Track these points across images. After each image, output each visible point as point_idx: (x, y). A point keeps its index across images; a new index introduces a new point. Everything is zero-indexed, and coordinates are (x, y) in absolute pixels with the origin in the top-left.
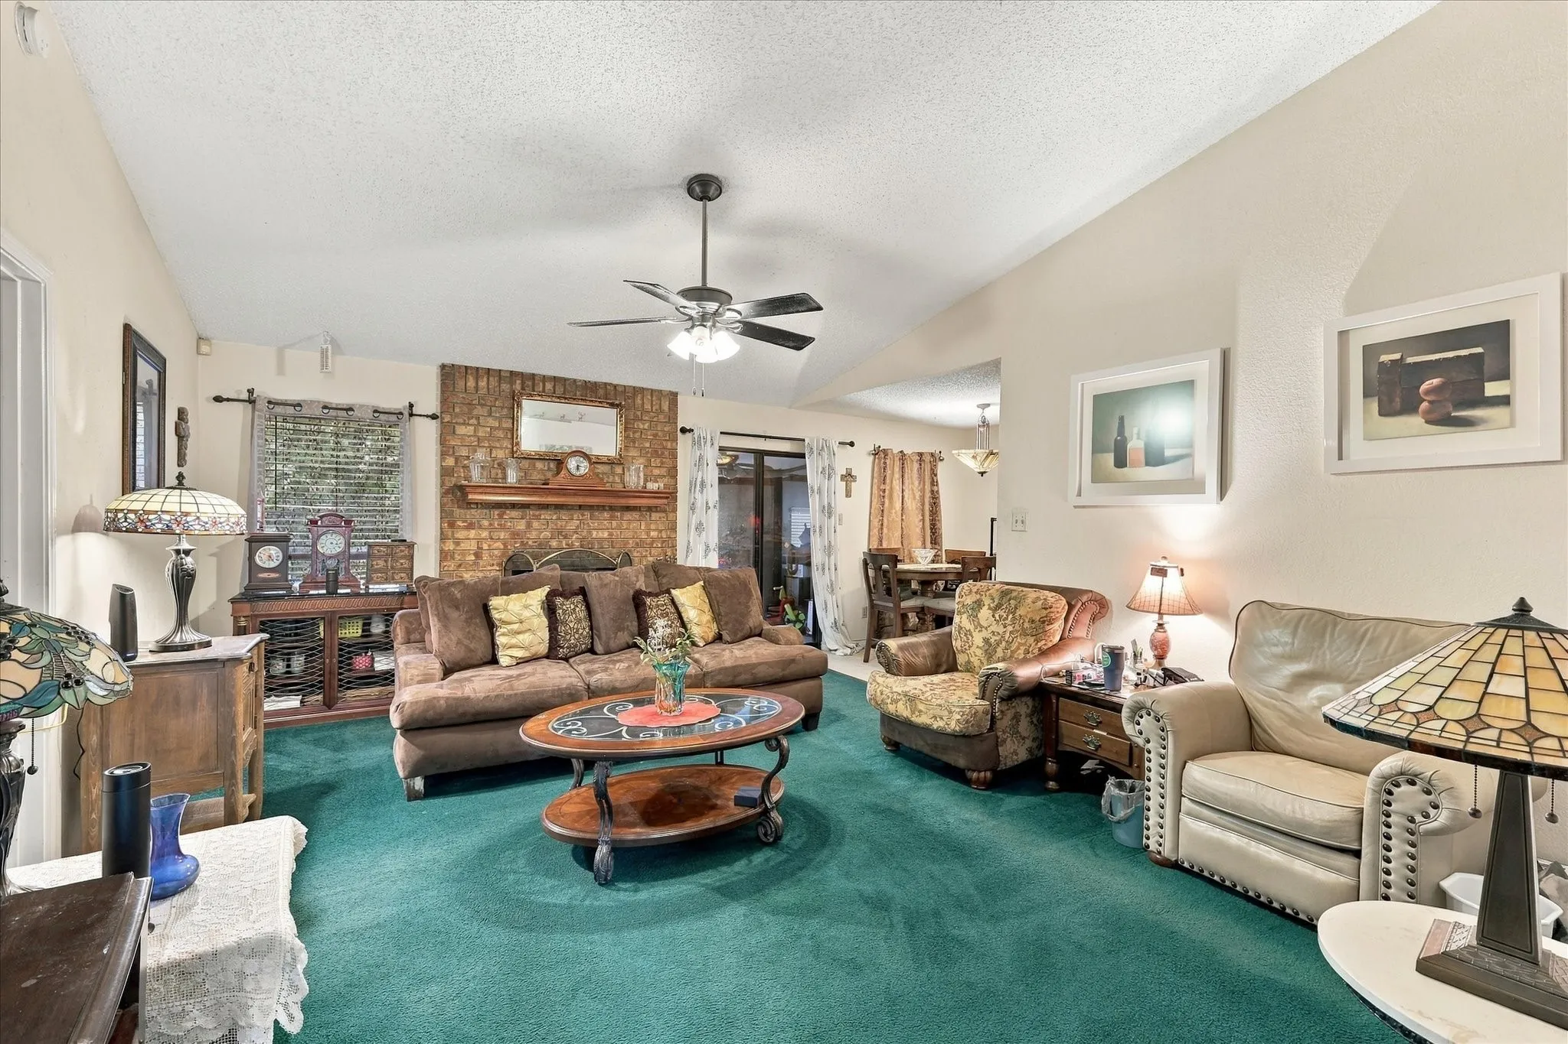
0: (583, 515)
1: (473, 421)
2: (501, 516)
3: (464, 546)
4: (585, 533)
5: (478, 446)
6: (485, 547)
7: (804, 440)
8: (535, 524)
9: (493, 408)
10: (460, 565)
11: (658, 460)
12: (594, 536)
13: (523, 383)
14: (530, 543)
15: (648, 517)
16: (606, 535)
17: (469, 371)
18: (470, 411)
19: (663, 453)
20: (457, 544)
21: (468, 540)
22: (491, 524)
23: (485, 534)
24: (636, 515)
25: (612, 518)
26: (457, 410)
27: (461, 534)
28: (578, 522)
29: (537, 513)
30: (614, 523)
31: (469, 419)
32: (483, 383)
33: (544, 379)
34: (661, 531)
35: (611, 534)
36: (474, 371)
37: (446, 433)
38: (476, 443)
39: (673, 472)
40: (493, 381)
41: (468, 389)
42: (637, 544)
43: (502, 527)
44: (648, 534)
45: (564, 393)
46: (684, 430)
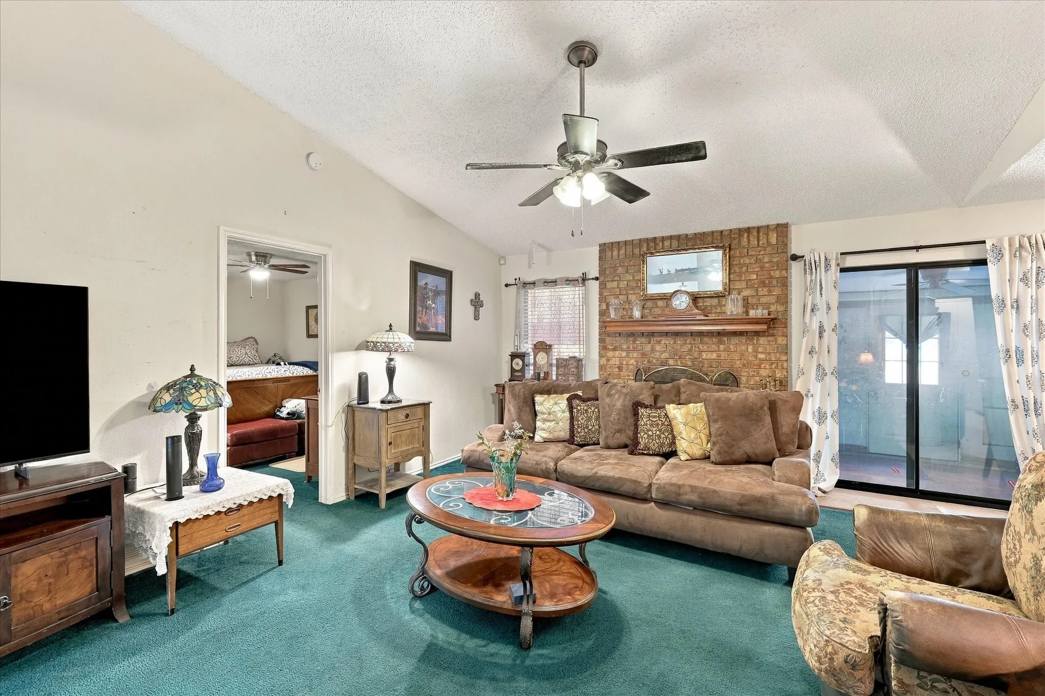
0: (694, 340)
1: (617, 278)
2: (634, 342)
3: (612, 362)
4: (696, 355)
5: (620, 294)
6: (624, 362)
7: (984, 242)
8: (658, 348)
9: (629, 267)
10: (609, 375)
11: (766, 289)
12: (704, 357)
13: (648, 245)
14: (654, 361)
15: (755, 341)
16: (714, 356)
17: (614, 246)
18: (615, 271)
19: (770, 283)
20: (608, 360)
21: (615, 357)
22: (628, 348)
23: (624, 354)
24: (744, 339)
25: (721, 342)
26: (607, 272)
27: (610, 354)
28: (690, 346)
29: (659, 339)
30: (722, 347)
31: (614, 276)
32: (622, 252)
33: (663, 239)
34: (769, 354)
35: (719, 356)
36: (617, 245)
37: (603, 287)
38: (618, 293)
39: (784, 300)
40: (629, 248)
41: (613, 257)
42: (744, 365)
43: (635, 349)
44: (756, 357)
45: (678, 247)
46: (795, 258)
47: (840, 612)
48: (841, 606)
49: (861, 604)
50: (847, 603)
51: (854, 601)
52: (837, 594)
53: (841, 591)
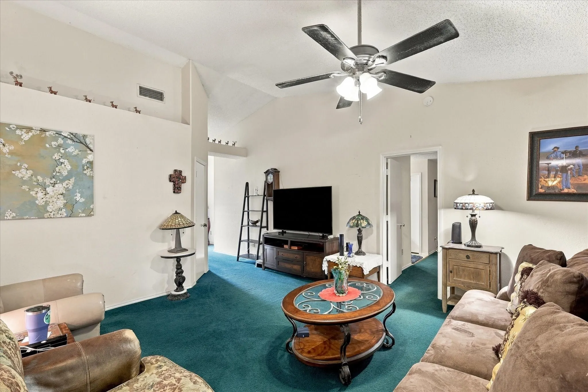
47: (165, 370)
48: (168, 374)
49: (159, 383)
50: (167, 377)
51: (165, 382)
52: (177, 380)
53: (177, 384)
